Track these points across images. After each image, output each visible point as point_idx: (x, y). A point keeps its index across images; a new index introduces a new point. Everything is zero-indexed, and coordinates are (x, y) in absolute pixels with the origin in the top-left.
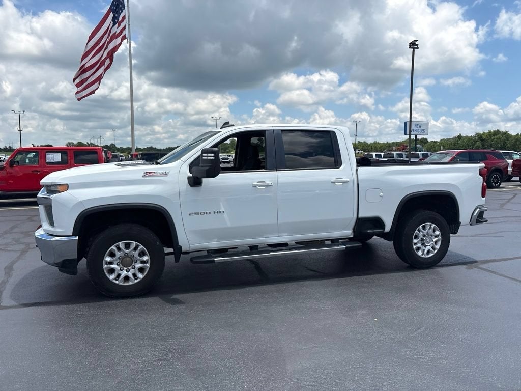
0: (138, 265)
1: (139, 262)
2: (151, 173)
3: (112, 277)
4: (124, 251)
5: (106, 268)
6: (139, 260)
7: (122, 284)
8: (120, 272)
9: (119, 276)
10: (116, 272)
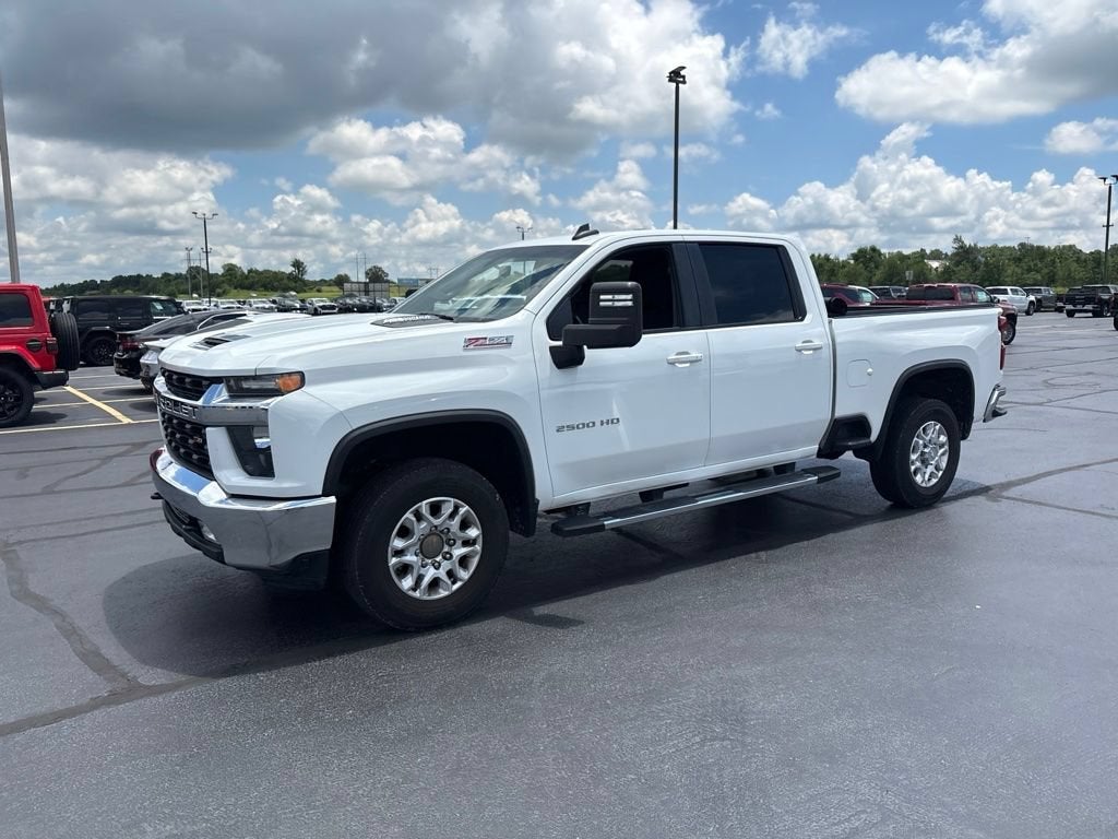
0: (459, 552)
1: (459, 542)
2: (477, 339)
3: (407, 583)
4: (429, 522)
5: (394, 565)
6: (459, 538)
7: (426, 598)
8: (422, 571)
9: (420, 578)
10: (415, 571)
